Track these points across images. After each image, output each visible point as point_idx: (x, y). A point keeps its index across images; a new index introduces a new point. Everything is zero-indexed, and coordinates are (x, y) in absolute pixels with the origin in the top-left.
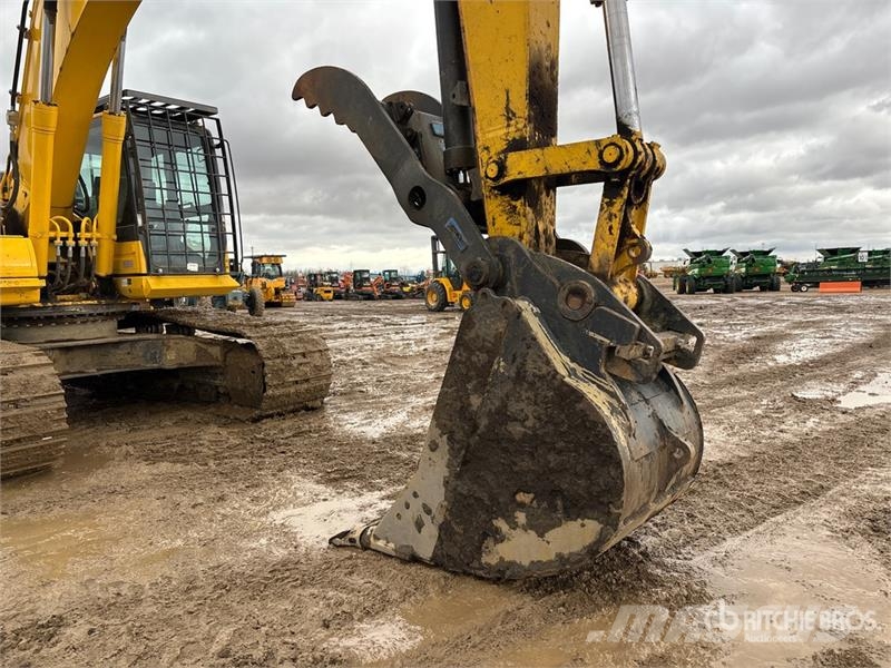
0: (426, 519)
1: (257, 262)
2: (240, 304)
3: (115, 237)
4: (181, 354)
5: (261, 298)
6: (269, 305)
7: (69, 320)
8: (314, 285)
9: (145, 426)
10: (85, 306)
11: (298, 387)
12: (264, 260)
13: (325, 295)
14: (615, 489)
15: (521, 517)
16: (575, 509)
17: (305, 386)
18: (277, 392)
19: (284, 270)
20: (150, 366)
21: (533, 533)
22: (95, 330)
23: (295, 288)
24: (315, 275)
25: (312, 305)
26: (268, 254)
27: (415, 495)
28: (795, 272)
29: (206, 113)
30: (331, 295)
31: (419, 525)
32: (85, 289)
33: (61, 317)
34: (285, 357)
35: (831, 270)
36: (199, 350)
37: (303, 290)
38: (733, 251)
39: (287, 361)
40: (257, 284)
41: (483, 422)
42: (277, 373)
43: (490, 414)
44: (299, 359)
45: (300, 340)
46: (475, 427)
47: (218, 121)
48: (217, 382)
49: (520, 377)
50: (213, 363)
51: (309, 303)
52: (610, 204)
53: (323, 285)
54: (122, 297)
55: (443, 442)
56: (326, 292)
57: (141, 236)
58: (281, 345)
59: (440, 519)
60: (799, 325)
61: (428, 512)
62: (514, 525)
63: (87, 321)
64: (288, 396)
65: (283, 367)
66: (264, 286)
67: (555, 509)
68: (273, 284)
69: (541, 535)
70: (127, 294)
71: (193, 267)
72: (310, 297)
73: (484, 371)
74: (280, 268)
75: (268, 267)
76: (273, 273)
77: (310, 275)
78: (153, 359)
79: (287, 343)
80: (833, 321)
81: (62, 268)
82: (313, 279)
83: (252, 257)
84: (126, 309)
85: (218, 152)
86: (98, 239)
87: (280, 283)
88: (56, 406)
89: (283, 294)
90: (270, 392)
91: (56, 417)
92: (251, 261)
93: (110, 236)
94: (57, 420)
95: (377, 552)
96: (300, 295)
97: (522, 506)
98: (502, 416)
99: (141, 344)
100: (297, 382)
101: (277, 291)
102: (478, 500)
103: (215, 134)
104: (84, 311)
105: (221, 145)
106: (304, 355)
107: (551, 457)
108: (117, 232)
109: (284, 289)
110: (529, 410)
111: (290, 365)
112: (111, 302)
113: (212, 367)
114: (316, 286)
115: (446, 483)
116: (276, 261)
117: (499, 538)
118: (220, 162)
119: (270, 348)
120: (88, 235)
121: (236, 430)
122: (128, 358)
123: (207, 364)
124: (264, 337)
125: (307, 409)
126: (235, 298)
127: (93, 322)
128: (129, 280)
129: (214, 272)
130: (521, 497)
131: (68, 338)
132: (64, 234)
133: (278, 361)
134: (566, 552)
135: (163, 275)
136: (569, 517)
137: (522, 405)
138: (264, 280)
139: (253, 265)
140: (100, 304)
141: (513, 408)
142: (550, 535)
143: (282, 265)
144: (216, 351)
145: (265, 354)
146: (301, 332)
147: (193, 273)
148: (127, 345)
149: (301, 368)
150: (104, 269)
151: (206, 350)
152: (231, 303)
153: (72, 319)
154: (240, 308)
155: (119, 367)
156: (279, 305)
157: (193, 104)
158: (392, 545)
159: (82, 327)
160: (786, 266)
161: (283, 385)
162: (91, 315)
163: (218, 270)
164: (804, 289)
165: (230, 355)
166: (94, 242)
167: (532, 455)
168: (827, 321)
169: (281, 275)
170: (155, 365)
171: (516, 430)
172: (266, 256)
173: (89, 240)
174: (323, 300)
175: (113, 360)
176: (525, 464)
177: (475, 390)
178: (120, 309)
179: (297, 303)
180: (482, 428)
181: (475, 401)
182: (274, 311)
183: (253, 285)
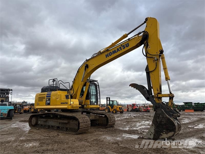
0: (152, 134)
4: (92, 117)
14: (175, 128)
15: (164, 133)
16: (171, 131)
21: (166, 134)
27: (150, 131)
28: (179, 107)
29: (96, 81)
31: (151, 135)
35: (187, 107)
38: (165, 102)
41: (159, 122)
42: (110, 120)
43: (159, 121)
46: (158, 123)
47: (98, 82)
48: (97, 122)
49: (163, 117)
52: (170, 100)
54: (85, 108)
55: (154, 125)
57: (89, 99)
59: (154, 134)
60: (184, 117)
61: (152, 133)
62: (163, 134)
67: (168, 131)
69: (167, 134)
73: (159, 117)
80: (190, 117)
85: (98, 87)
90: (109, 123)
95: (145, 139)
97: (164, 131)
98: (161, 121)
102: (159, 131)
103: (97, 84)
105: (98, 86)
107: (167, 126)
108: (86, 98)
110: (164, 121)
115: (154, 129)
117: (162, 135)
118: (98, 88)
123: (96, 119)
130: (164, 130)
132: (80, 99)
133: (110, 118)
134: (170, 136)
136: (170, 132)
137: (164, 120)
141: (162, 121)
142: (168, 134)
144: (98, 117)
150: (83, 104)
157: (92, 80)
158: (147, 138)
160: (176, 106)
164: (182, 111)
165: (100, 118)
166: (83, 100)
167: (165, 126)
168: (189, 117)
171: (163, 123)
176: (164, 127)
177: (158, 119)
180: (159, 123)
181: (158, 120)
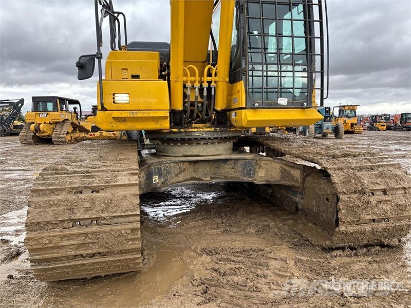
1: (342, 109)
2: (330, 131)
3: (227, 79)
4: (270, 173)
5: (342, 129)
6: (347, 132)
7: (196, 141)
8: (373, 122)
9: (235, 230)
10: (206, 132)
11: (375, 225)
12: (346, 108)
13: (381, 128)
17: (383, 225)
18: (351, 229)
19: (357, 114)
20: (246, 179)
22: (214, 149)
23: (362, 123)
24: (376, 116)
25: (373, 133)
26: (349, 105)
30: (385, 128)
32: (209, 120)
33: (190, 139)
34: (362, 192)
36: (283, 171)
37: (367, 124)
39: (365, 198)
40: (341, 121)
42: (352, 210)
44: (379, 196)
45: (381, 175)
48: (297, 199)
50: (293, 184)
51: (371, 132)
53: (380, 122)
54: (232, 126)
56: (382, 126)
57: (244, 77)
58: (358, 179)
63: (207, 143)
64: (363, 233)
65: (360, 204)
66: (345, 122)
68: (349, 121)
70: (234, 123)
71: (283, 101)
72: (371, 128)
74: (355, 112)
75: (348, 112)
76: (350, 115)
77: (373, 116)
78: (249, 174)
79: (366, 178)
81: (200, 105)
82: (374, 119)
83: (339, 107)
84: (236, 134)
86: (215, 82)
87: (354, 120)
88: (131, 226)
89: (355, 127)
90: (342, 228)
91: (130, 237)
92: (339, 108)
93: (224, 79)
94: (131, 239)
96: (365, 127)
99: (241, 162)
100: (374, 220)
101: (352, 125)
104: (204, 136)
106: (385, 192)
109: (356, 124)
111: (368, 203)
112: (224, 129)
113: (293, 186)
114: (376, 122)
116: (353, 108)
119: (346, 182)
120: (209, 79)
121: (304, 258)
122: (232, 172)
123: (288, 183)
124: (341, 169)
125: (382, 245)
126: (328, 128)
127: (213, 143)
128: (236, 113)
129: (302, 107)
131: (194, 154)
132: (193, 79)
133: (355, 196)
135: (257, 108)
138: (345, 119)
139: (340, 111)
140: (215, 131)
143: (356, 111)
144: (297, 174)
145: (340, 188)
146: (382, 166)
147: (283, 107)
148: (232, 162)
149: (381, 206)
150: (220, 105)
151: (289, 173)
152: (325, 131)
153: (197, 141)
154: (331, 133)
155: (226, 177)
156: (352, 133)
159: (205, 147)
161: (359, 222)
162: (209, 139)
163: (305, 104)
165: (308, 179)
166: (213, 85)
169: (355, 116)
170: (250, 179)
172: (347, 106)
173: (209, 82)
174: (379, 130)
175: (223, 172)
178: (231, 135)
179: (364, 132)
182: (349, 136)
183: (339, 121)
